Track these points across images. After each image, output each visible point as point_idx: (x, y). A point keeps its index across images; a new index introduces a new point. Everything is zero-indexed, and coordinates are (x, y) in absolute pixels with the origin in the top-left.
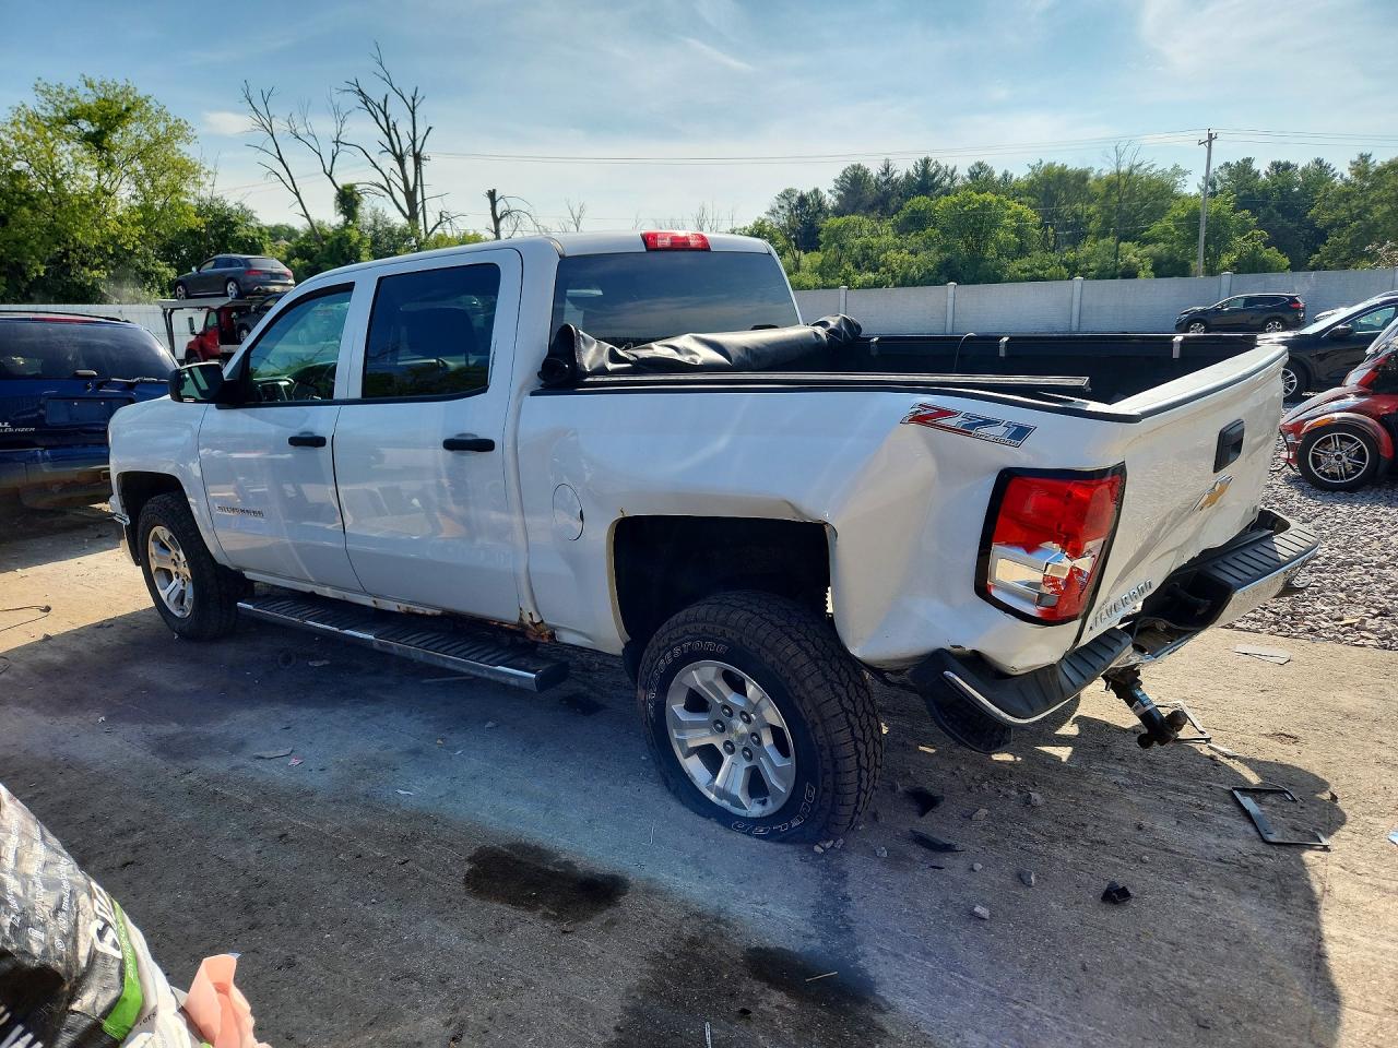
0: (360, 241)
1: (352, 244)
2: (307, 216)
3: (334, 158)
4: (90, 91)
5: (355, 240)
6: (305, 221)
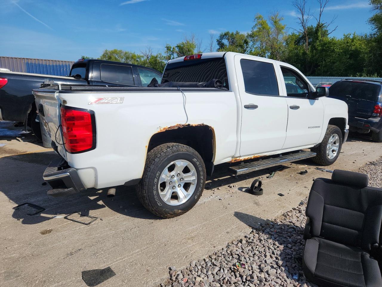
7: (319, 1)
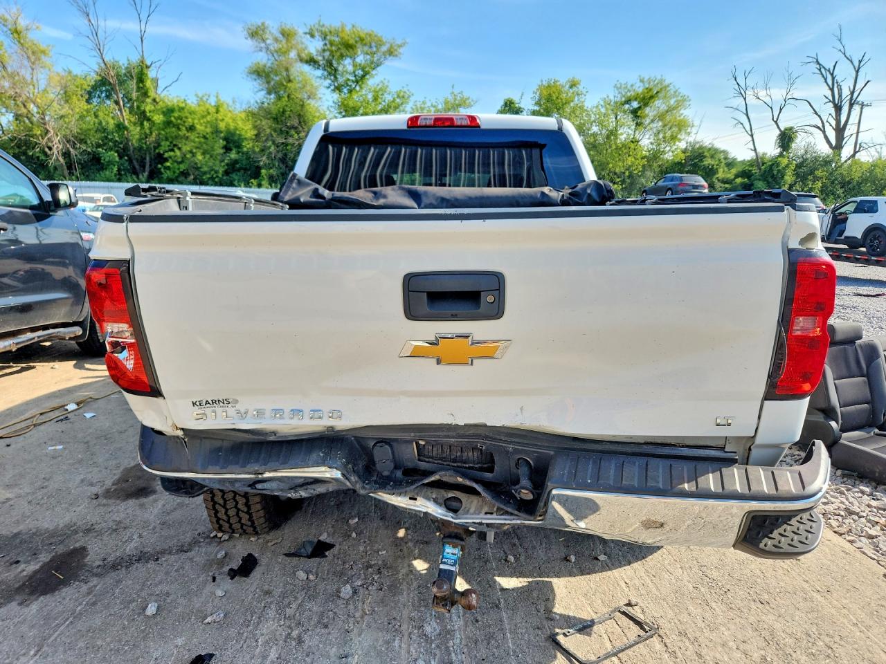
0: (787, 166)
1: (780, 168)
2: (755, 150)
3: (781, 110)
4: (642, 84)
5: (783, 165)
6: (753, 154)
7: (133, 3)
